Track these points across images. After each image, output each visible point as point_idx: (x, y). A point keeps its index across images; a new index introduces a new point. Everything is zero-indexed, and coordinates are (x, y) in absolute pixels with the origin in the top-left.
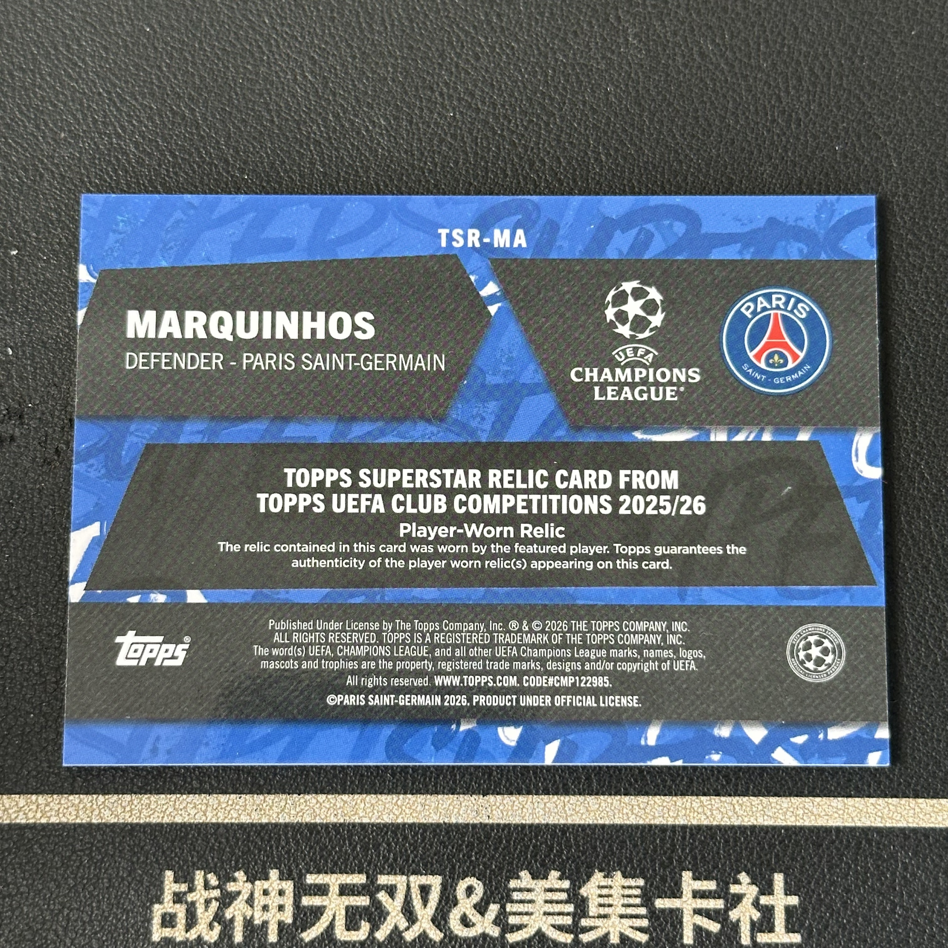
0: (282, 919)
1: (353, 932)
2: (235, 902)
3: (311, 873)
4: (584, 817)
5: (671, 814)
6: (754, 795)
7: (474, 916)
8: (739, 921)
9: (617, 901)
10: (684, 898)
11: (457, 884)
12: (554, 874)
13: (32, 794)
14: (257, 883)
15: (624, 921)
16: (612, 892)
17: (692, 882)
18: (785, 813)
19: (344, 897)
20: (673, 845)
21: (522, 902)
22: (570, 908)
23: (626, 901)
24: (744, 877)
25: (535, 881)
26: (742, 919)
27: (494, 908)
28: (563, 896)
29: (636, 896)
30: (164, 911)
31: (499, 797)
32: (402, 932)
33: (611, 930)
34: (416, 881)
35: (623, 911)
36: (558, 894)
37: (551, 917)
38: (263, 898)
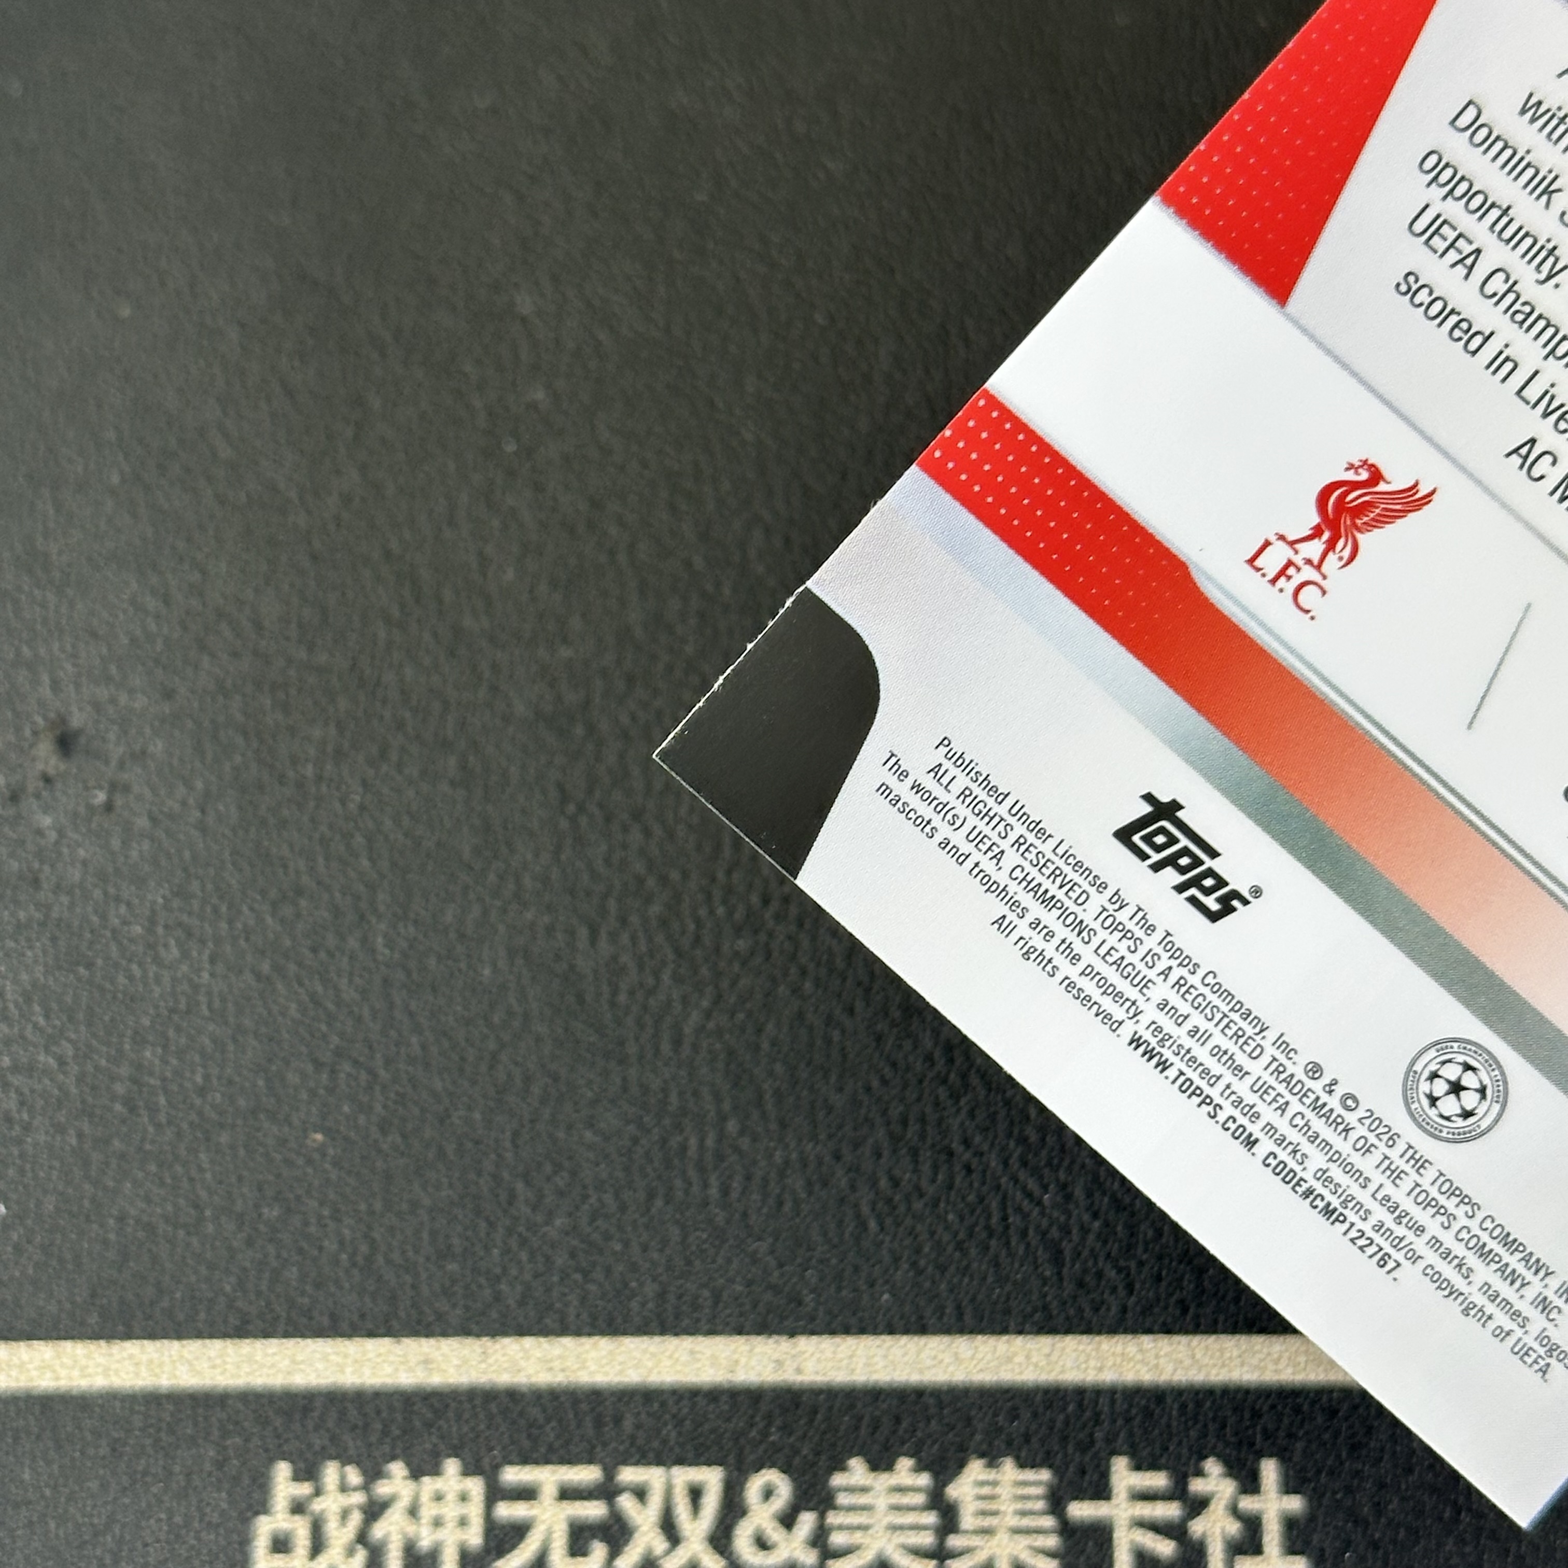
0: (465, 1537)
1: (580, 1559)
2: (389, 1511)
3: (511, 1463)
4: (951, 1369)
5: (1092, 1363)
6: (1224, 1332)
7: (775, 1533)
8: (1204, 1535)
9: (1007, 1507)
10: (1114, 1501)
11: (746, 1479)
12: (905, 1464)
13: (65, 1338)
14: (426, 1479)
15: (1016, 1537)
16: (998, 1490)
17: (1125, 1473)
18: (1277, 1361)
19: (565, 1502)
20: (1097, 1415)
21: (851, 1509)
22: (931, 1518)
23: (1019, 1506)
24: (1213, 1467)
25: (873, 1475)
26: (1209, 1533)
27: (807, 1521)
28: (919, 1499)
29: (1037, 1498)
30: (274, 1526)
31: (815, 1339)
32: (660, 1558)
33: (998, 1551)
34: (683, 1476)
35: (1014, 1521)
36: (912, 1494)
37: (898, 1532)
38: (433, 1504)
